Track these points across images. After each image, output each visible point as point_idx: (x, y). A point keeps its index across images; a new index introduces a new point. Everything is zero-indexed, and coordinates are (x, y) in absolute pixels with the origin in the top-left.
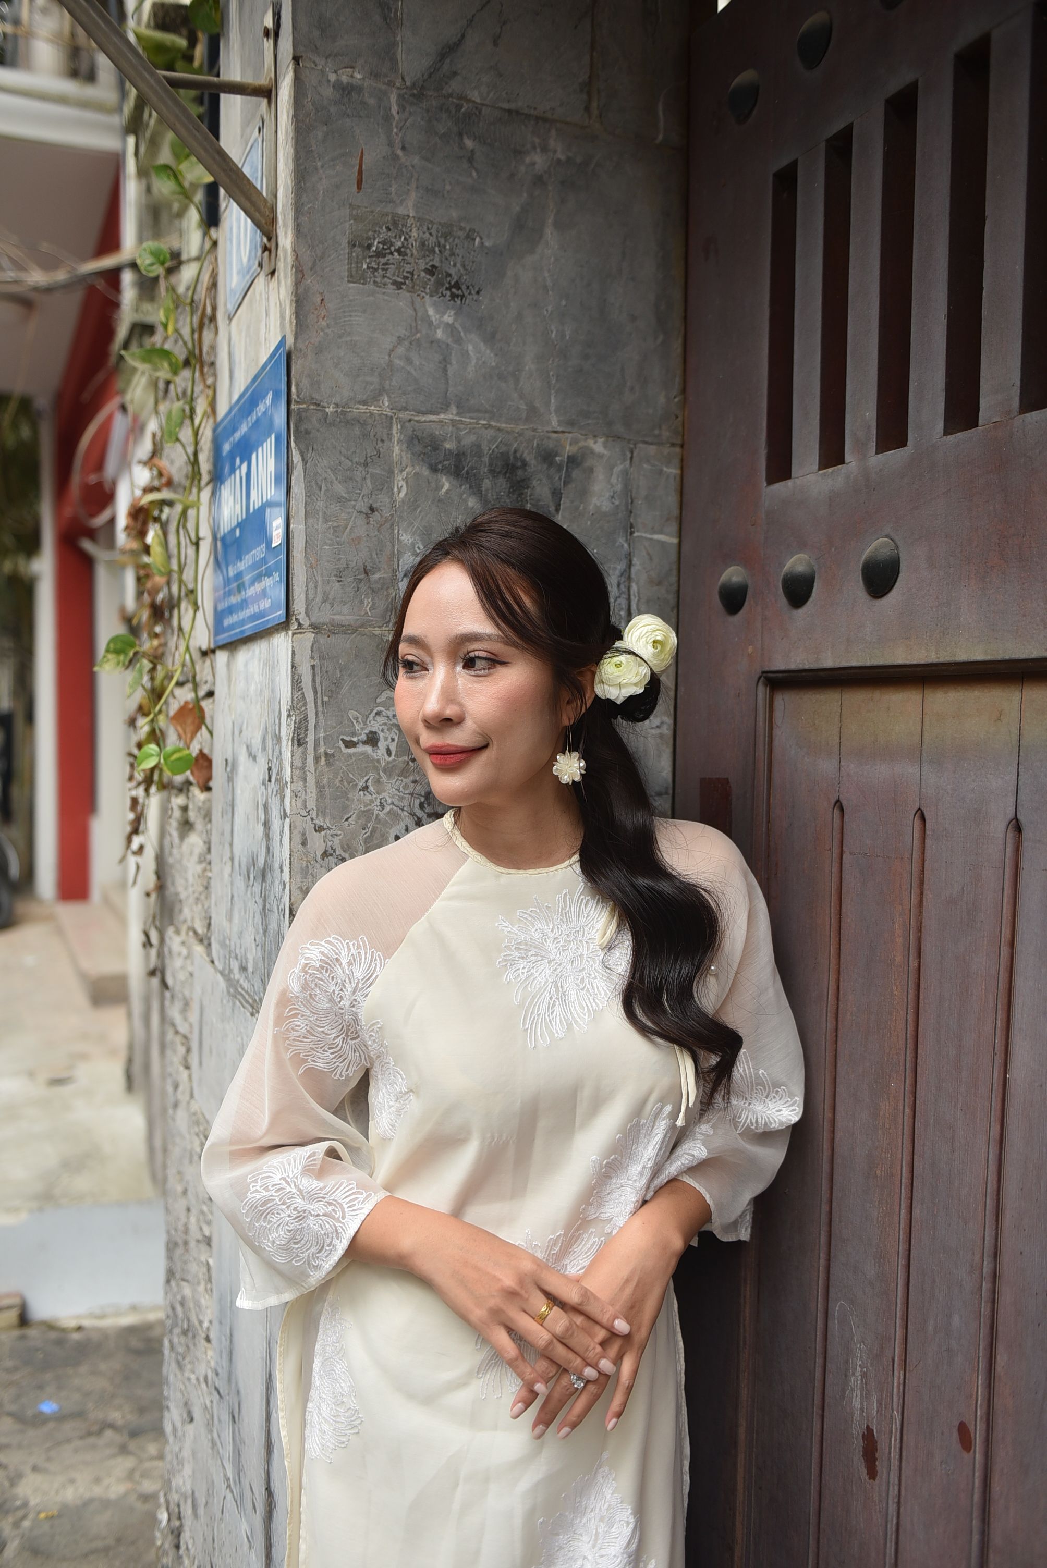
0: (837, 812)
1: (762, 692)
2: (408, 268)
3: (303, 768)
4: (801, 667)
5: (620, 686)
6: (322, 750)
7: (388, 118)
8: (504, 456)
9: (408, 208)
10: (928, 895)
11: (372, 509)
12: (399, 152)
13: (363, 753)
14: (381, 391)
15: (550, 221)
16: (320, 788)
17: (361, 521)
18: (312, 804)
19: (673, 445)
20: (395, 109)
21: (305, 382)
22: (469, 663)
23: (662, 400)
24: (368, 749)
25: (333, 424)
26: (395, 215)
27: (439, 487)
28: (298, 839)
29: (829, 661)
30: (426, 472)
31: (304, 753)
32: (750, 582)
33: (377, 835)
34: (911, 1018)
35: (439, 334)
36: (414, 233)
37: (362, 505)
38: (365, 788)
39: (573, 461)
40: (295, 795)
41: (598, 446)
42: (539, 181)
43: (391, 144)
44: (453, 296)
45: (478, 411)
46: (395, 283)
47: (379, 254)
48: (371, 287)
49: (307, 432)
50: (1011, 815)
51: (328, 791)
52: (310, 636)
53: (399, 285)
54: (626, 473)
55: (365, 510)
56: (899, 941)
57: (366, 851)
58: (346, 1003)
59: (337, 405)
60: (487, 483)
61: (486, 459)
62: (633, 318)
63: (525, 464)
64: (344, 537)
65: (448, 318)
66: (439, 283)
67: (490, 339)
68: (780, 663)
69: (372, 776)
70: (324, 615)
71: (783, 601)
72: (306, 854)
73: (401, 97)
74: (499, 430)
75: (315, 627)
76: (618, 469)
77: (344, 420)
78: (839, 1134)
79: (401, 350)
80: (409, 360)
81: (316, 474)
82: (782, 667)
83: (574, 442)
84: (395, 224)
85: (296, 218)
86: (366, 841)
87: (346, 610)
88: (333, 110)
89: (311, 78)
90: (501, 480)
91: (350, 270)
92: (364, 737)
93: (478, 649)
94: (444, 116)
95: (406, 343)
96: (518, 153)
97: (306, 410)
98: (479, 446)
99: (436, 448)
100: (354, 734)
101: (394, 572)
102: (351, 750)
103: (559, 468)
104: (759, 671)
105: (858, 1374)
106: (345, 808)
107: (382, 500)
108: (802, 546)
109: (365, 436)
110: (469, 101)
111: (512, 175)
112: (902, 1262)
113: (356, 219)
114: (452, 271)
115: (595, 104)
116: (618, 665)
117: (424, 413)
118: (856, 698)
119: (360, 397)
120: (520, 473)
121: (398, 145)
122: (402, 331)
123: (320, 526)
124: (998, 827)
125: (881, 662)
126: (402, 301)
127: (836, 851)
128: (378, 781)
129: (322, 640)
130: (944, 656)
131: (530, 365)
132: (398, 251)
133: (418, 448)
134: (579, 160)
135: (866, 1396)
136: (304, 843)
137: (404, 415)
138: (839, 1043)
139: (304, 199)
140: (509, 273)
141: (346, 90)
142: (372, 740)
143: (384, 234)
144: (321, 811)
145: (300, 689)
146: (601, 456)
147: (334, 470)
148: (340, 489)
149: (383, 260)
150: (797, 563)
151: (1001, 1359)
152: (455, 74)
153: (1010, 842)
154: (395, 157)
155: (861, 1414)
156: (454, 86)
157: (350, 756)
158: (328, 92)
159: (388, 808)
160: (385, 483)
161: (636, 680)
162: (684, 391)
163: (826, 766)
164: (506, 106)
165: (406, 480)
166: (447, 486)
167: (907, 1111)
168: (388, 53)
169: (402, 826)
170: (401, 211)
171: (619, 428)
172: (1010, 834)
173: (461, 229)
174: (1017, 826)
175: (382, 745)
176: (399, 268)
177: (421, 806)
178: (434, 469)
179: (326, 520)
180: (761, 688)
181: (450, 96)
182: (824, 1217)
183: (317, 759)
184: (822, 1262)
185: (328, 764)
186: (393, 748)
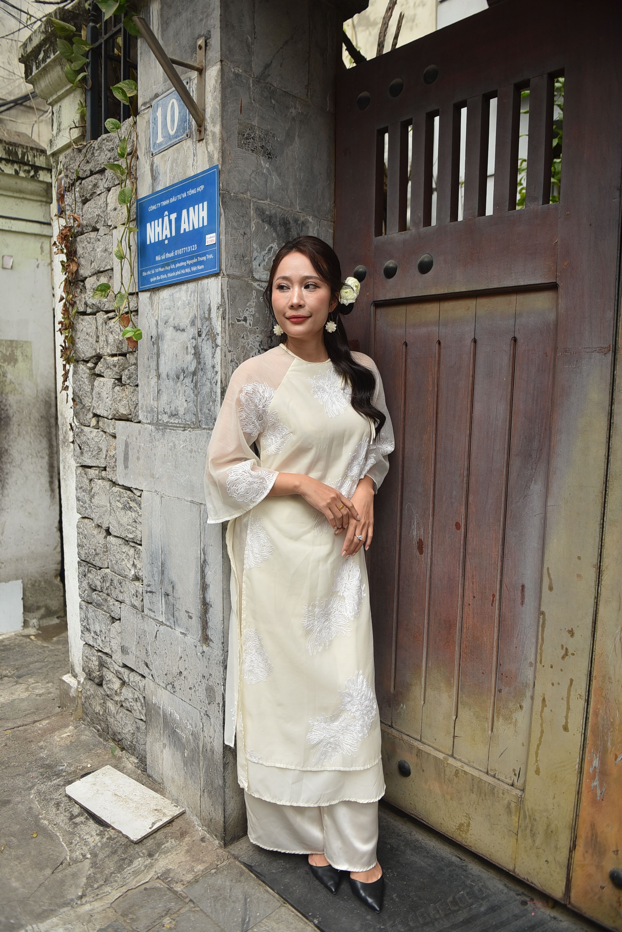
0: (404, 346)
1: (372, 308)
2: (255, 145)
3: (225, 328)
4: (391, 298)
5: (347, 300)
6: (230, 322)
7: (249, 88)
8: (283, 218)
9: (255, 123)
10: (442, 367)
11: (245, 233)
12: (253, 101)
13: (243, 324)
14: (247, 190)
15: (297, 134)
16: (230, 336)
17: (241, 238)
18: (227, 342)
19: (331, 222)
20: (251, 85)
21: (225, 183)
22: (307, 287)
23: (329, 205)
24: (244, 323)
25: (233, 200)
26: (251, 125)
27: (264, 228)
28: (223, 355)
29: (403, 295)
30: (261, 222)
31: (225, 323)
32: (367, 271)
33: (247, 355)
34: (435, 407)
35: (265, 171)
36: (257, 132)
37: (242, 231)
38: (243, 337)
39: (303, 223)
40: (222, 338)
41: (310, 220)
42: (293, 119)
43: (250, 98)
44: (269, 158)
45: (276, 201)
46: (251, 150)
47: (247, 139)
48: (244, 150)
49: (226, 202)
50: (473, 337)
51: (232, 337)
52: (226, 279)
53: (253, 151)
54: (318, 230)
55: (243, 234)
56: (431, 383)
57: (244, 361)
58: (261, 406)
59: (234, 193)
60: (278, 228)
61: (278, 219)
62: (320, 174)
63: (289, 223)
64: (237, 243)
65: (267, 166)
66: (265, 152)
67: (279, 175)
68: (381, 297)
69: (245, 333)
70: (231, 272)
71: (383, 276)
72: (226, 360)
73: (253, 81)
74: (282, 209)
75: (228, 275)
76: (316, 228)
77: (237, 200)
78: (406, 451)
79: (253, 175)
80: (256, 179)
81: (228, 218)
82: (383, 299)
83: (304, 216)
84: (251, 128)
85: (222, 121)
86: (244, 357)
87: (237, 270)
88: (233, 82)
89: (226, 69)
90: (283, 228)
91: (238, 143)
92: (243, 318)
93: (310, 281)
94: (266, 90)
95: (255, 173)
96: (288, 108)
97: (225, 194)
98: (276, 214)
99: (263, 213)
100: (240, 317)
101: (251, 258)
102: (239, 323)
103: (299, 226)
104: (372, 301)
105: (415, 524)
106: (237, 344)
107: (248, 231)
108: (391, 257)
109: (243, 206)
110: (273, 86)
111: (286, 115)
112: (432, 483)
113: (240, 124)
114: (268, 148)
115: (309, 94)
116: (346, 293)
117: (260, 200)
118: (412, 308)
119: (241, 191)
120: (288, 225)
121: (252, 99)
122: (254, 169)
123: (230, 238)
124: (468, 342)
125: (426, 294)
126: (253, 157)
127: (404, 359)
128: (247, 335)
129: (230, 280)
130: (451, 291)
131: (291, 187)
132: (252, 138)
133: (258, 213)
134: (305, 113)
135: (419, 529)
136: (225, 356)
137: (254, 200)
138: (406, 421)
139: (224, 114)
140: (285, 152)
141: (237, 75)
142: (245, 320)
143: (248, 131)
144: (230, 345)
145: (224, 298)
146: (311, 223)
147: (233, 217)
148: (235, 224)
149: (248, 141)
150: (390, 263)
151: (471, 499)
152: (269, 75)
153: (472, 346)
154: (252, 103)
155: (417, 536)
156: (269, 79)
157: (239, 325)
158: (231, 75)
159: (250, 345)
160: (248, 224)
161: (353, 297)
162: (335, 202)
163: (400, 332)
164: (284, 90)
165: (255, 224)
166: (267, 228)
167: (434, 436)
168: (249, 64)
169: (254, 352)
170: (253, 123)
171: (316, 213)
172: (473, 344)
173: (271, 133)
174: (475, 341)
175: (248, 321)
176: (253, 144)
177: (260, 346)
178: (263, 221)
179: (231, 236)
180: (372, 307)
181: (268, 83)
182: (400, 480)
183: (229, 325)
184: (399, 494)
185: (232, 327)
186: (251, 323)
